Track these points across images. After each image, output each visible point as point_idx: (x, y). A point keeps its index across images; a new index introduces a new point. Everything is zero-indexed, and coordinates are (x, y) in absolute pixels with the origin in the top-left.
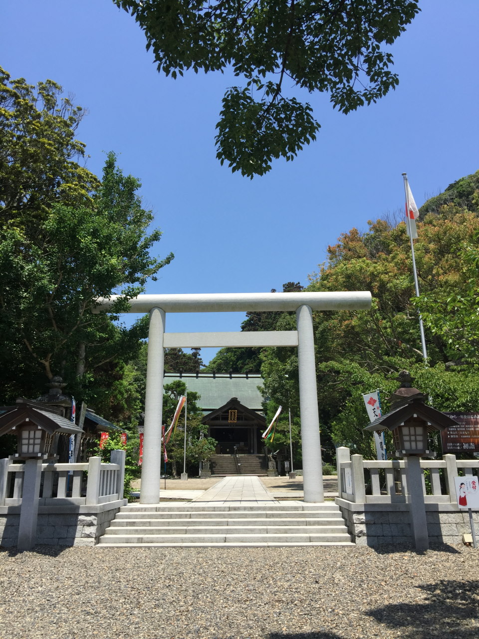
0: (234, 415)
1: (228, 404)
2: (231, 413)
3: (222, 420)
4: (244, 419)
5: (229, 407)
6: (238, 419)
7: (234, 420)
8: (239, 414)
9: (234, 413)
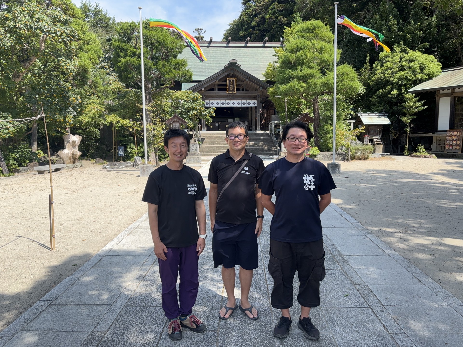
0: (233, 84)
1: (226, 68)
2: (230, 81)
3: (218, 91)
4: (245, 90)
5: (226, 74)
6: (238, 90)
7: (233, 90)
8: (238, 83)
9: (233, 81)
